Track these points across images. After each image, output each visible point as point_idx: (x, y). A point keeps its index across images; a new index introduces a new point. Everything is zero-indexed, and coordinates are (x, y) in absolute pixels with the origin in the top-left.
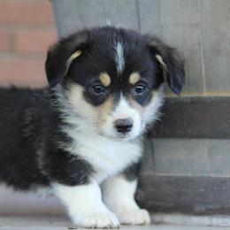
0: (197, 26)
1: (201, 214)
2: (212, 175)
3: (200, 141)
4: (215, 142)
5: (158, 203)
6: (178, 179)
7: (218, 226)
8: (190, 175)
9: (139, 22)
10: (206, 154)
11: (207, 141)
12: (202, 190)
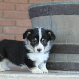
0: (65, 28)
1: (65, 70)
2: (68, 62)
3: (65, 54)
4: (68, 54)
5: (55, 68)
6: (60, 62)
7: (69, 73)
8: (63, 62)
9: (52, 27)
10: (66, 57)
11: (67, 54)
12: (65, 65)
